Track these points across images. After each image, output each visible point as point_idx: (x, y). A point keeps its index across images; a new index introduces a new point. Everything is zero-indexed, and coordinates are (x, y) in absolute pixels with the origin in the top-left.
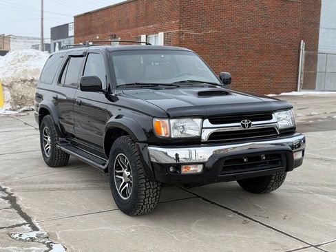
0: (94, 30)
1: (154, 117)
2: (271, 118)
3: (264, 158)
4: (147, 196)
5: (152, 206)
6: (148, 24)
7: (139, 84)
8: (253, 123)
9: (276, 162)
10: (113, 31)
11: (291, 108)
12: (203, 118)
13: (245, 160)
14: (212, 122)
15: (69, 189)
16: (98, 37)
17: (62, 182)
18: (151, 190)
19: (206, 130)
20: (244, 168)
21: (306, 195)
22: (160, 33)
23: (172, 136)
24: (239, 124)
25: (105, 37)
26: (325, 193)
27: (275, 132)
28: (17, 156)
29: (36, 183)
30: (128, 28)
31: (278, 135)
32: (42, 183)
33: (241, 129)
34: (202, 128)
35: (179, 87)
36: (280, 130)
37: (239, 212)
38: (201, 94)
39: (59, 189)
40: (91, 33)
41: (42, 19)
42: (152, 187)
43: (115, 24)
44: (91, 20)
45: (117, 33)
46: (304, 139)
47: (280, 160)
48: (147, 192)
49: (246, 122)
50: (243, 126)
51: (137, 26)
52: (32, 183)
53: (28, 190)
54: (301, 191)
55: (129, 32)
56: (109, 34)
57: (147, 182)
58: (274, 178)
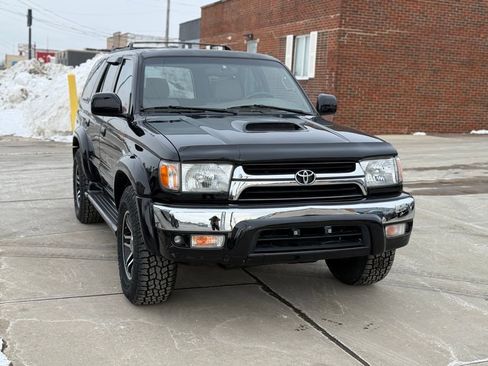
0: (225, 26)
1: (162, 159)
2: (353, 169)
3: (330, 231)
4: (151, 277)
5: (162, 292)
6: (297, 18)
7: (174, 108)
8: (318, 175)
9: (354, 239)
10: (250, 29)
11: (394, 155)
12: (236, 164)
13: (296, 233)
14: (248, 170)
15: (81, 257)
16: (230, 38)
17: (78, 246)
18: (158, 269)
19: (238, 183)
20: (296, 245)
21: (426, 292)
22: (312, 33)
23: (184, 189)
24: (292, 176)
25: (238, 38)
26: (458, 292)
27: (360, 191)
28: (49, 204)
29: (43, 245)
30: (271, 24)
31: (364, 197)
32: (50, 245)
33: (297, 183)
34: (232, 179)
35: (235, 114)
36: (369, 190)
37: (303, 312)
38: (251, 127)
39: (67, 257)
40: (222, 31)
41: (168, 11)
42: (160, 264)
43: (254, 19)
44: (223, 13)
45: (255, 32)
46: (413, 204)
47: (361, 237)
48: (152, 271)
49: (305, 174)
50: (300, 179)
51: (282, 22)
52: (36, 244)
53: (23, 255)
54: (423, 286)
55: (271, 30)
56: (245, 33)
57: (151, 256)
58: (370, 262)
